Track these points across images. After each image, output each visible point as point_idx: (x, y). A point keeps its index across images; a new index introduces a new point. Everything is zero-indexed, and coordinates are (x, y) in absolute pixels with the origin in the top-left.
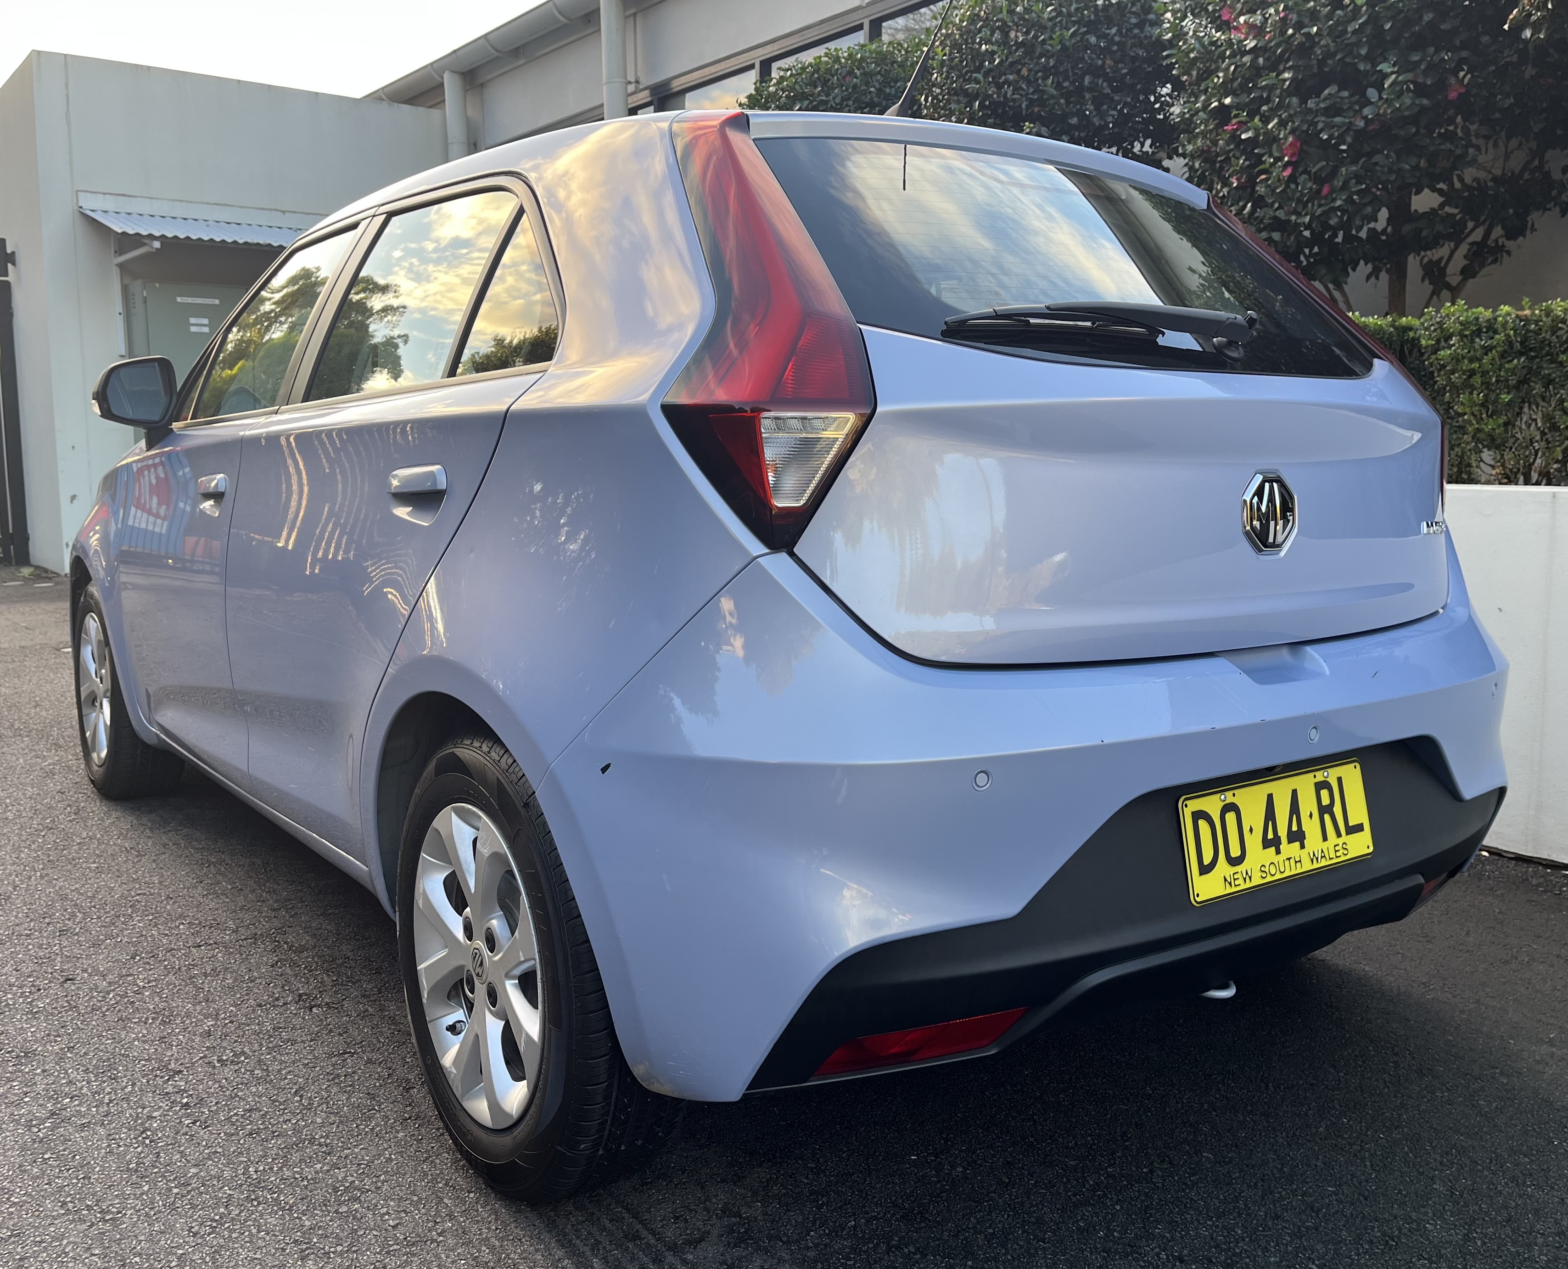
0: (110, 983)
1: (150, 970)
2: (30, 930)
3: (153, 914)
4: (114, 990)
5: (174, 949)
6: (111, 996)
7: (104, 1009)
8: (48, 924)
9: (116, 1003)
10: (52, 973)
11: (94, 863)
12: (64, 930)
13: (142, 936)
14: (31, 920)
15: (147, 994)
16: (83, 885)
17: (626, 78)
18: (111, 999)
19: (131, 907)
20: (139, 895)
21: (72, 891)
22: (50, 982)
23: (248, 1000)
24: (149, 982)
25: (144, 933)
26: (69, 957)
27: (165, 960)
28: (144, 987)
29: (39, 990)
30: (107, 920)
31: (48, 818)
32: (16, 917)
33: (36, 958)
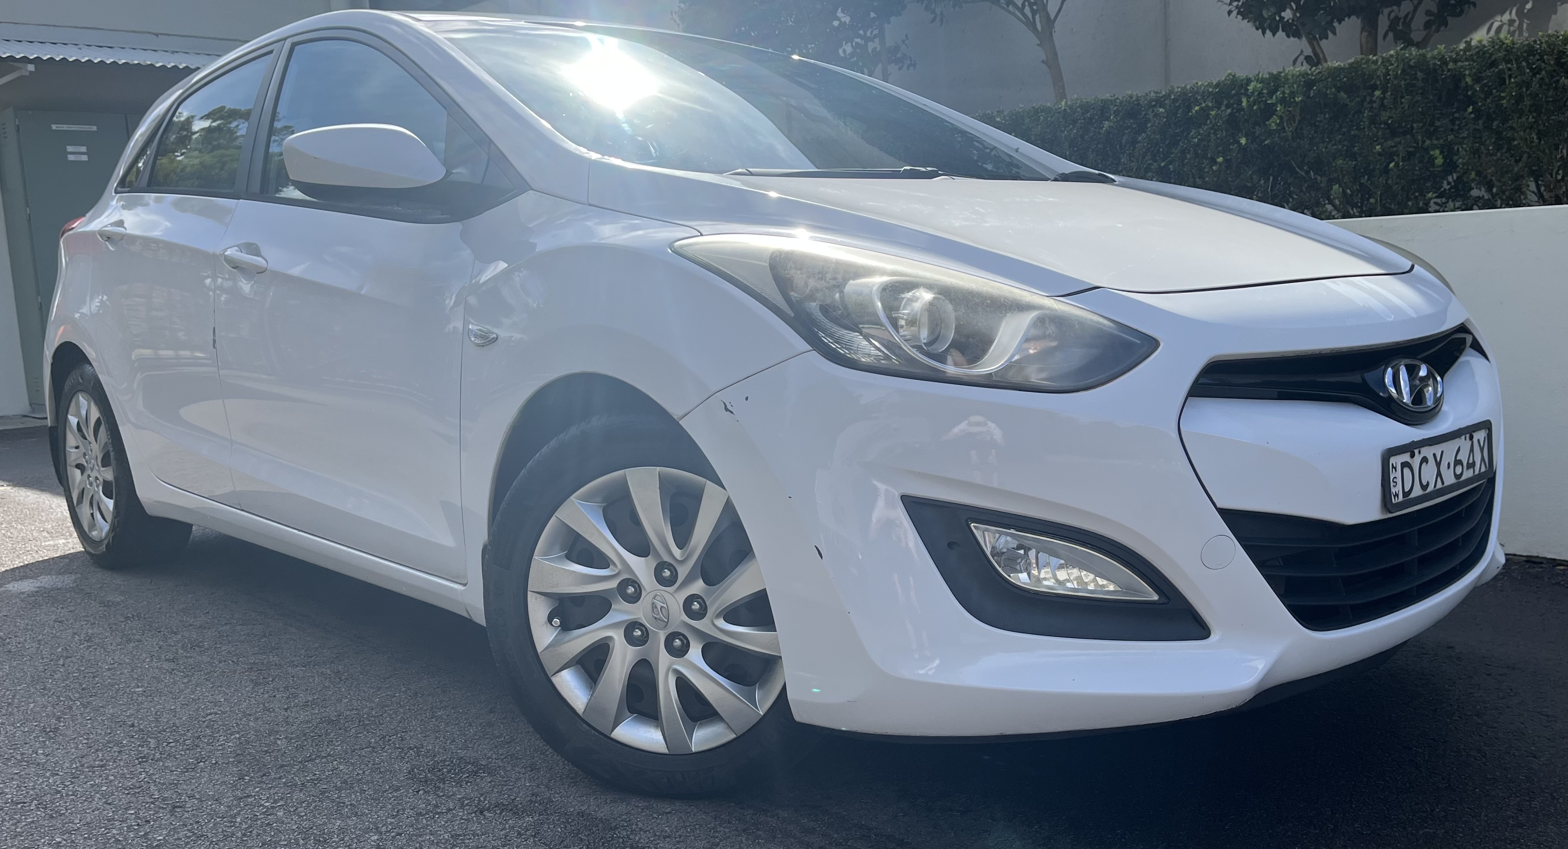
0: (229, 806)
1: (270, 788)
2: (102, 760)
3: (238, 733)
4: (238, 814)
5: (282, 766)
6: (238, 820)
7: (239, 834)
8: (120, 752)
9: (250, 827)
10: (152, 803)
11: (138, 687)
12: (142, 758)
13: (238, 755)
14: (97, 750)
15: (280, 814)
16: (138, 711)
18: (241, 823)
19: (207, 727)
20: (210, 714)
21: (128, 717)
22: (157, 812)
23: (404, 810)
24: (275, 801)
25: (239, 752)
26: (164, 784)
27: (280, 778)
28: (273, 807)
29: (148, 822)
30: (187, 742)
31: (58, 647)
32: (77, 748)
33: (125, 789)
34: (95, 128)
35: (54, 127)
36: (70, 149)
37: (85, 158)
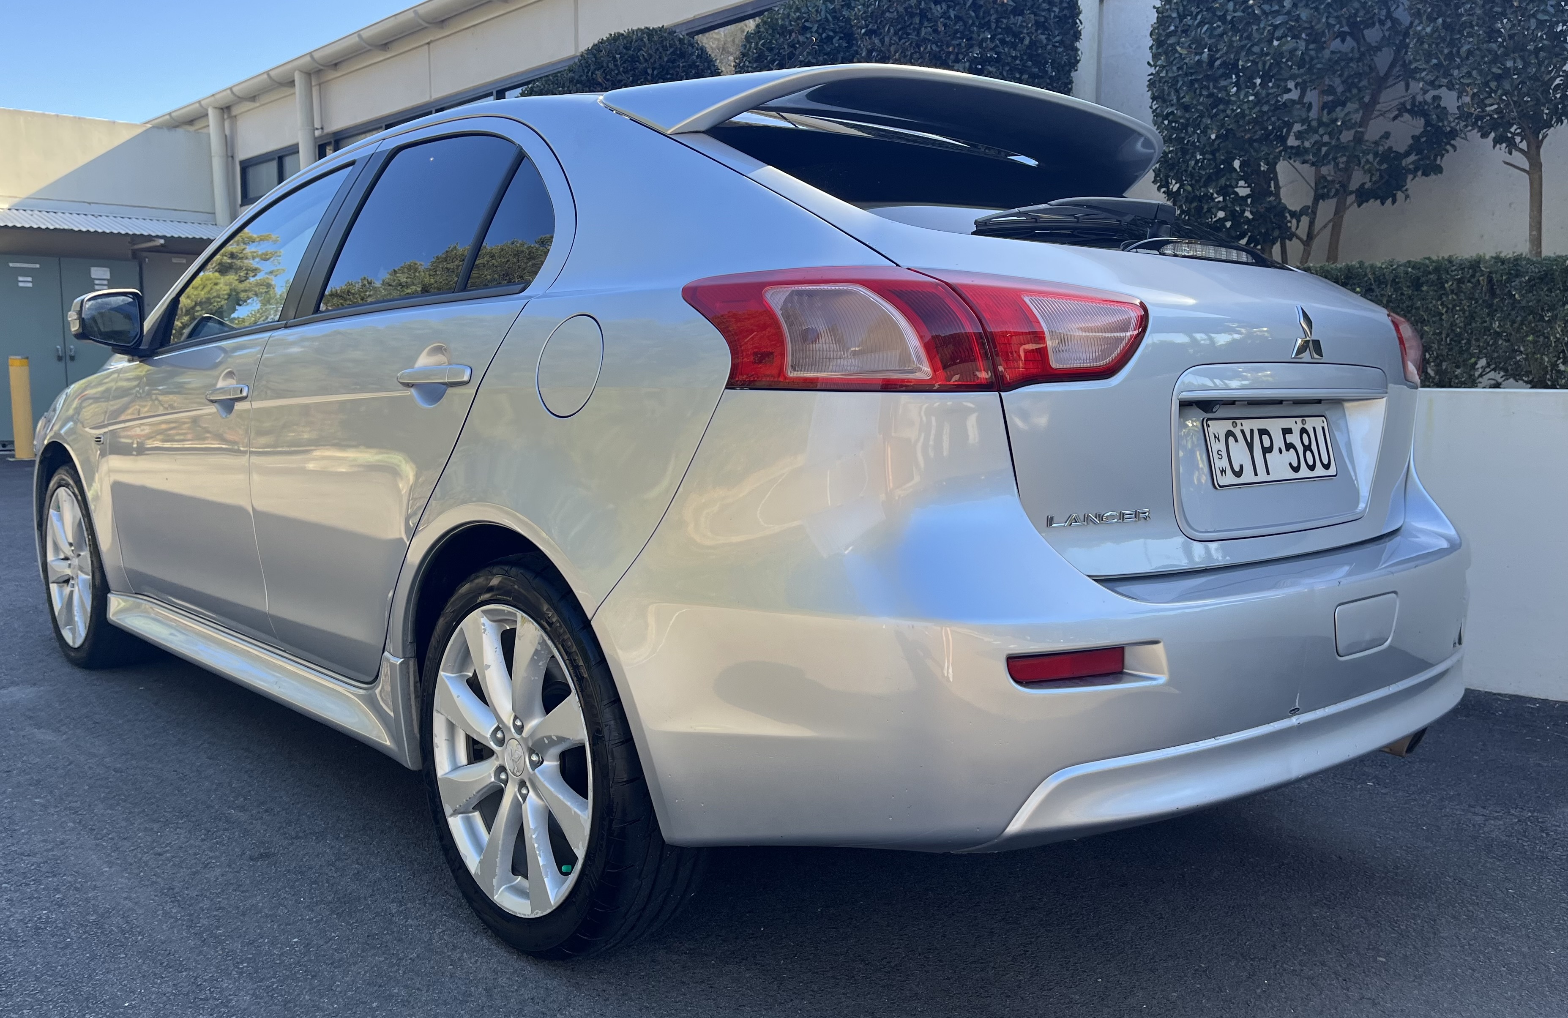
17: (313, 126)
34: (38, 266)
35: (11, 265)
36: (20, 279)
37: (30, 285)
